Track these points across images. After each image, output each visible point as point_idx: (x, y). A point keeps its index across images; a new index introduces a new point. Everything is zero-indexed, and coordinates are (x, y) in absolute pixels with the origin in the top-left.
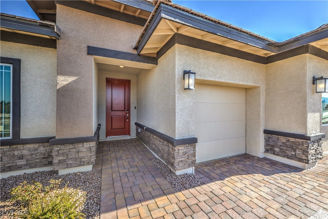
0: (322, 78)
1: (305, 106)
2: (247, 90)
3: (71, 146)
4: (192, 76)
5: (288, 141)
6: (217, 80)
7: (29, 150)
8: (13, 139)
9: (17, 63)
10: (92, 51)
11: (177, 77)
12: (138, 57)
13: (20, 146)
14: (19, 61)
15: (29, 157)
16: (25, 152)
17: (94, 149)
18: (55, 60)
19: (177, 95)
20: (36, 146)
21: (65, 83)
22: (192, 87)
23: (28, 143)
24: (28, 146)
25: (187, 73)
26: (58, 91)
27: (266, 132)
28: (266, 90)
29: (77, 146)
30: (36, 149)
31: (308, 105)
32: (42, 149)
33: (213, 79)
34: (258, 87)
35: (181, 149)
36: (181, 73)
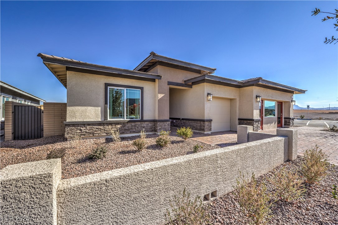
0: (259, 96)
1: (253, 107)
2: (231, 100)
3: (163, 123)
4: (211, 96)
5: (247, 122)
6: (219, 96)
7: (146, 124)
8: (141, 119)
10: (169, 83)
11: (205, 95)
13: (143, 123)
14: (143, 88)
15: (146, 127)
16: (145, 125)
17: (170, 125)
19: (205, 102)
21: (160, 97)
22: (211, 100)
23: (146, 122)
24: (146, 123)
25: (208, 94)
26: (158, 100)
27: (239, 119)
28: (239, 100)
31: (254, 107)
32: (150, 124)
33: (217, 96)
34: (236, 99)
35: (207, 123)
36: (207, 94)
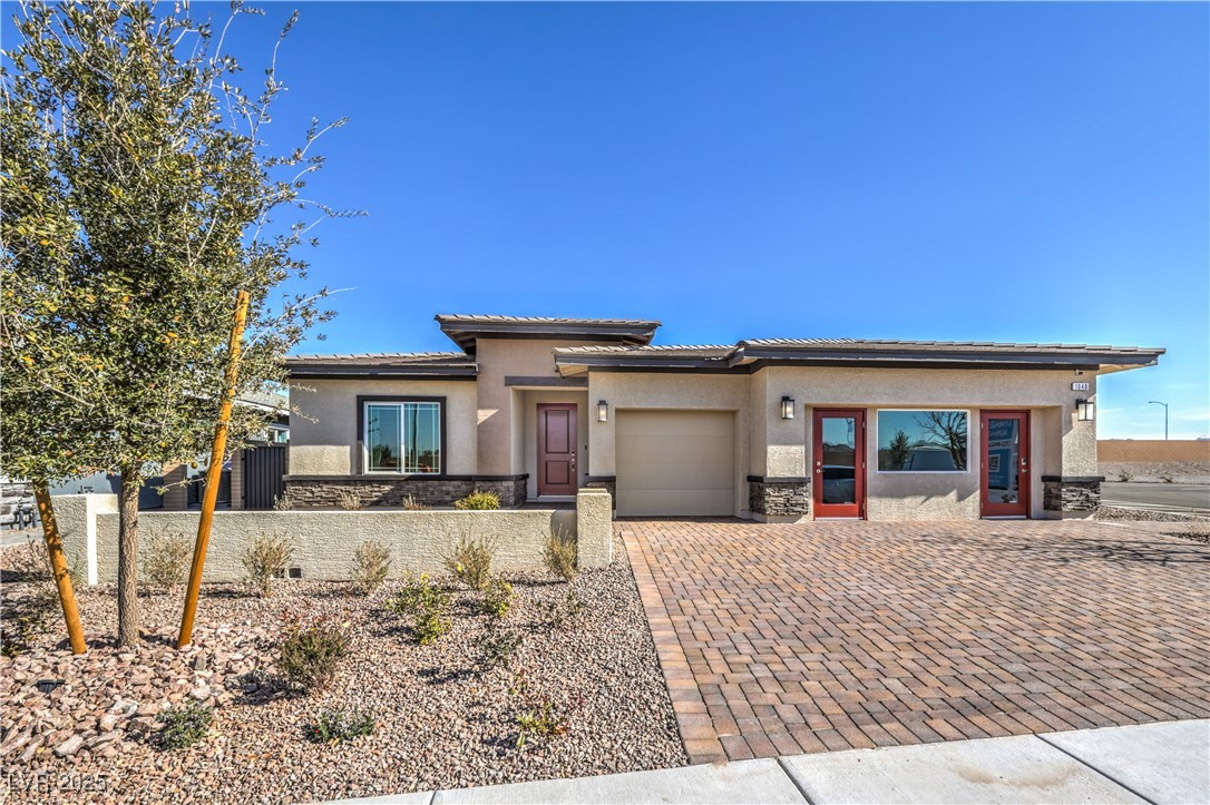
3: (491, 484)
7: (454, 487)
8: (441, 474)
9: (443, 400)
10: (510, 381)
12: (562, 381)
13: (447, 482)
14: (445, 398)
15: (453, 494)
16: (451, 488)
17: (512, 489)
18: (474, 393)
20: (459, 483)
21: (485, 418)
22: (603, 419)
23: (453, 480)
24: (452, 483)
26: (478, 426)
29: (496, 484)
30: (459, 487)
31: (771, 437)
32: (464, 486)
36: (596, 404)
